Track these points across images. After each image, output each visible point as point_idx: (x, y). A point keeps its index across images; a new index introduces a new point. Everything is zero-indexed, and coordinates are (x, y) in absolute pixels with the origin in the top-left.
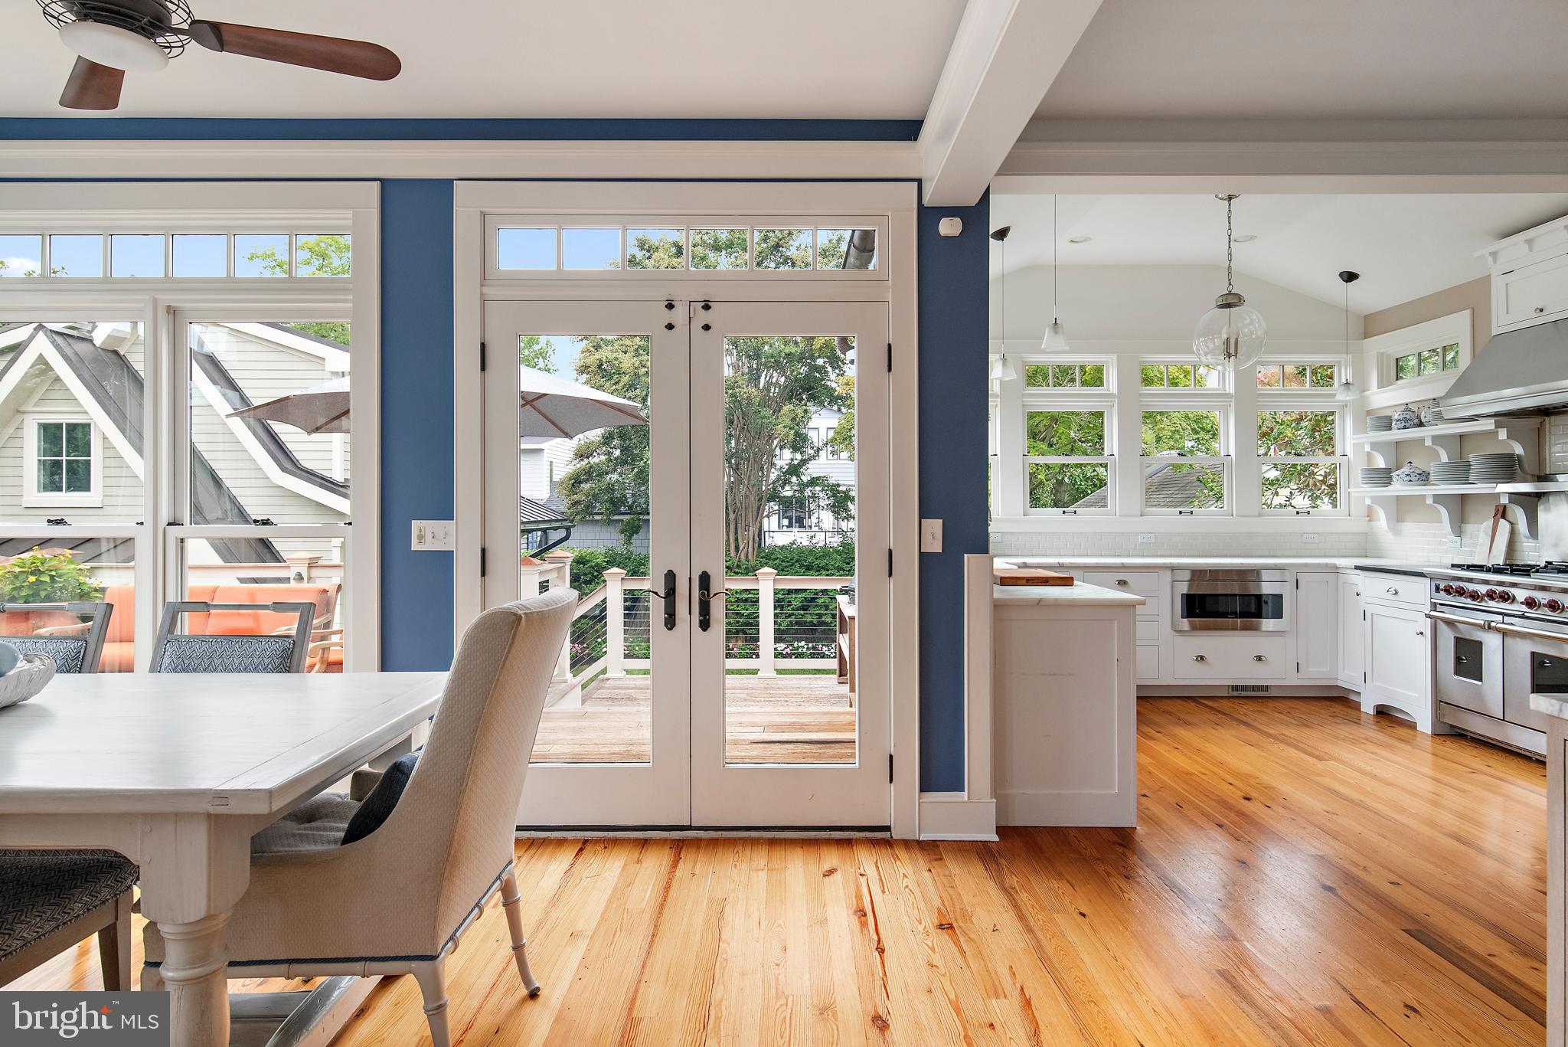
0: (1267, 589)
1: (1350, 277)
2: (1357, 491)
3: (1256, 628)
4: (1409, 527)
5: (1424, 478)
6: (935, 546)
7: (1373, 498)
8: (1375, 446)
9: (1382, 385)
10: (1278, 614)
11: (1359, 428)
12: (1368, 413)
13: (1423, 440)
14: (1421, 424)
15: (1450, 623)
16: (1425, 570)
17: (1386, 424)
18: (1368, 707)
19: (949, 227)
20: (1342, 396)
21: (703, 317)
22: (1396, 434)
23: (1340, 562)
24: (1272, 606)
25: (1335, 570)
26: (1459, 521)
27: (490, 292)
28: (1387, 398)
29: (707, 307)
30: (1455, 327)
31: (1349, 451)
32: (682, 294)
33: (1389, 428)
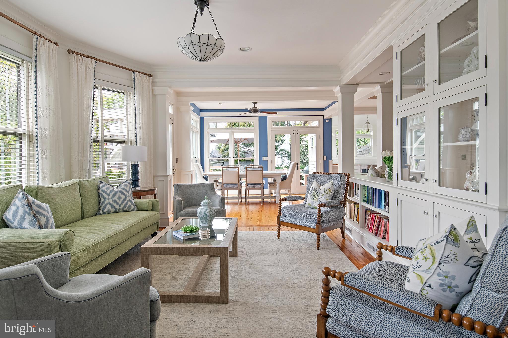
6: (325, 159)
19: (327, 121)
27: (272, 129)
29: (298, 131)
32: (295, 129)
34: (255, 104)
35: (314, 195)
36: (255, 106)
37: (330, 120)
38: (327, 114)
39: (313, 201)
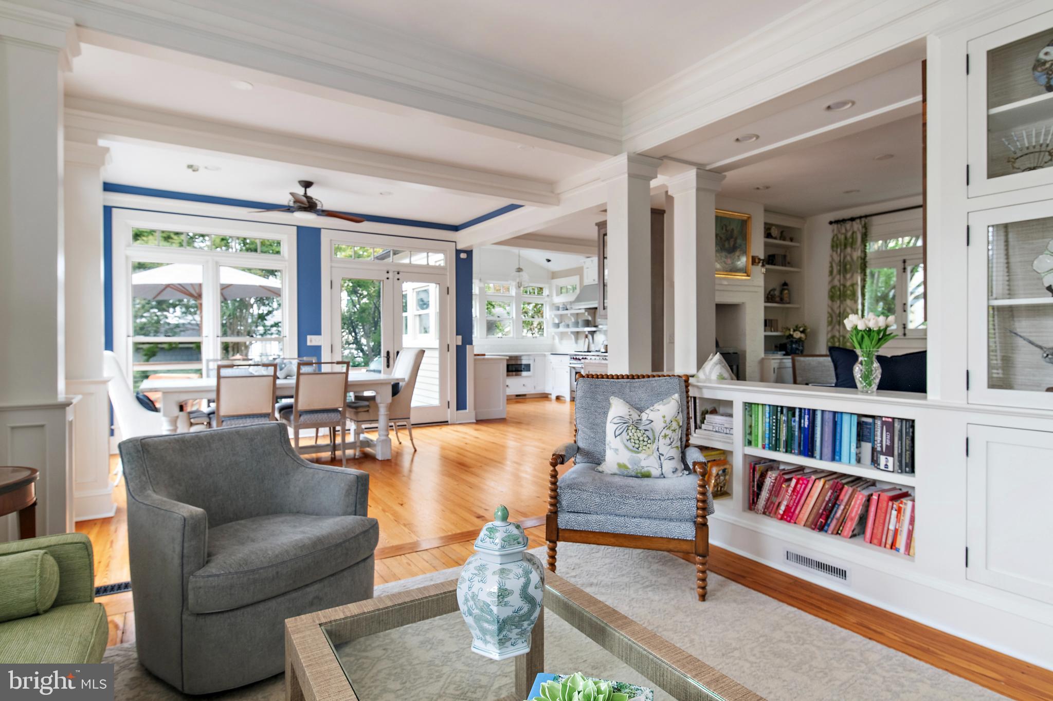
0: (524, 362)
1: (549, 261)
2: (549, 330)
3: (520, 375)
4: (565, 342)
5: (568, 326)
6: (460, 343)
7: (555, 333)
8: (556, 316)
9: (557, 295)
10: (529, 370)
11: (551, 310)
12: (553, 304)
13: (567, 314)
14: (567, 309)
15: (574, 368)
16: (568, 353)
17: (558, 308)
18: (553, 397)
19: (463, 256)
20: (547, 299)
21: (398, 276)
22: (561, 312)
23: (546, 353)
24: (528, 368)
25: (545, 355)
26: (577, 339)
27: (334, 265)
28: (559, 300)
29: (398, 273)
30: (575, 280)
31: (548, 317)
32: (391, 269)
33: (559, 310)
34: (307, 184)
35: (636, 438)
36: (306, 193)
37: (469, 253)
38: (464, 239)
39: (639, 455)
